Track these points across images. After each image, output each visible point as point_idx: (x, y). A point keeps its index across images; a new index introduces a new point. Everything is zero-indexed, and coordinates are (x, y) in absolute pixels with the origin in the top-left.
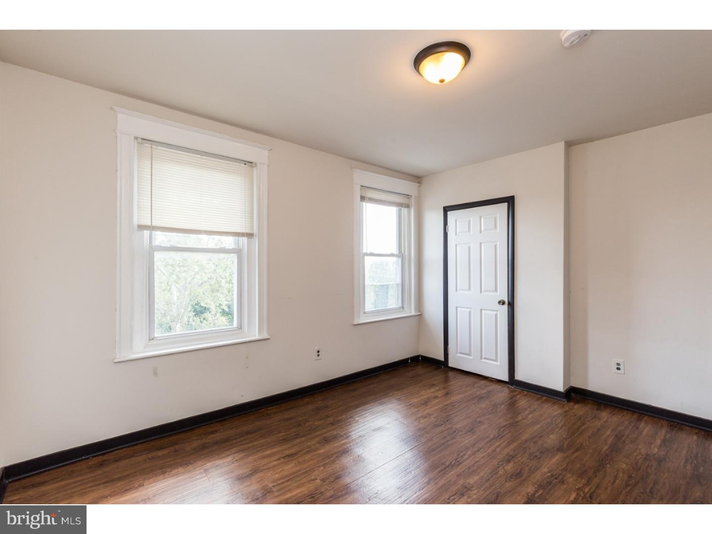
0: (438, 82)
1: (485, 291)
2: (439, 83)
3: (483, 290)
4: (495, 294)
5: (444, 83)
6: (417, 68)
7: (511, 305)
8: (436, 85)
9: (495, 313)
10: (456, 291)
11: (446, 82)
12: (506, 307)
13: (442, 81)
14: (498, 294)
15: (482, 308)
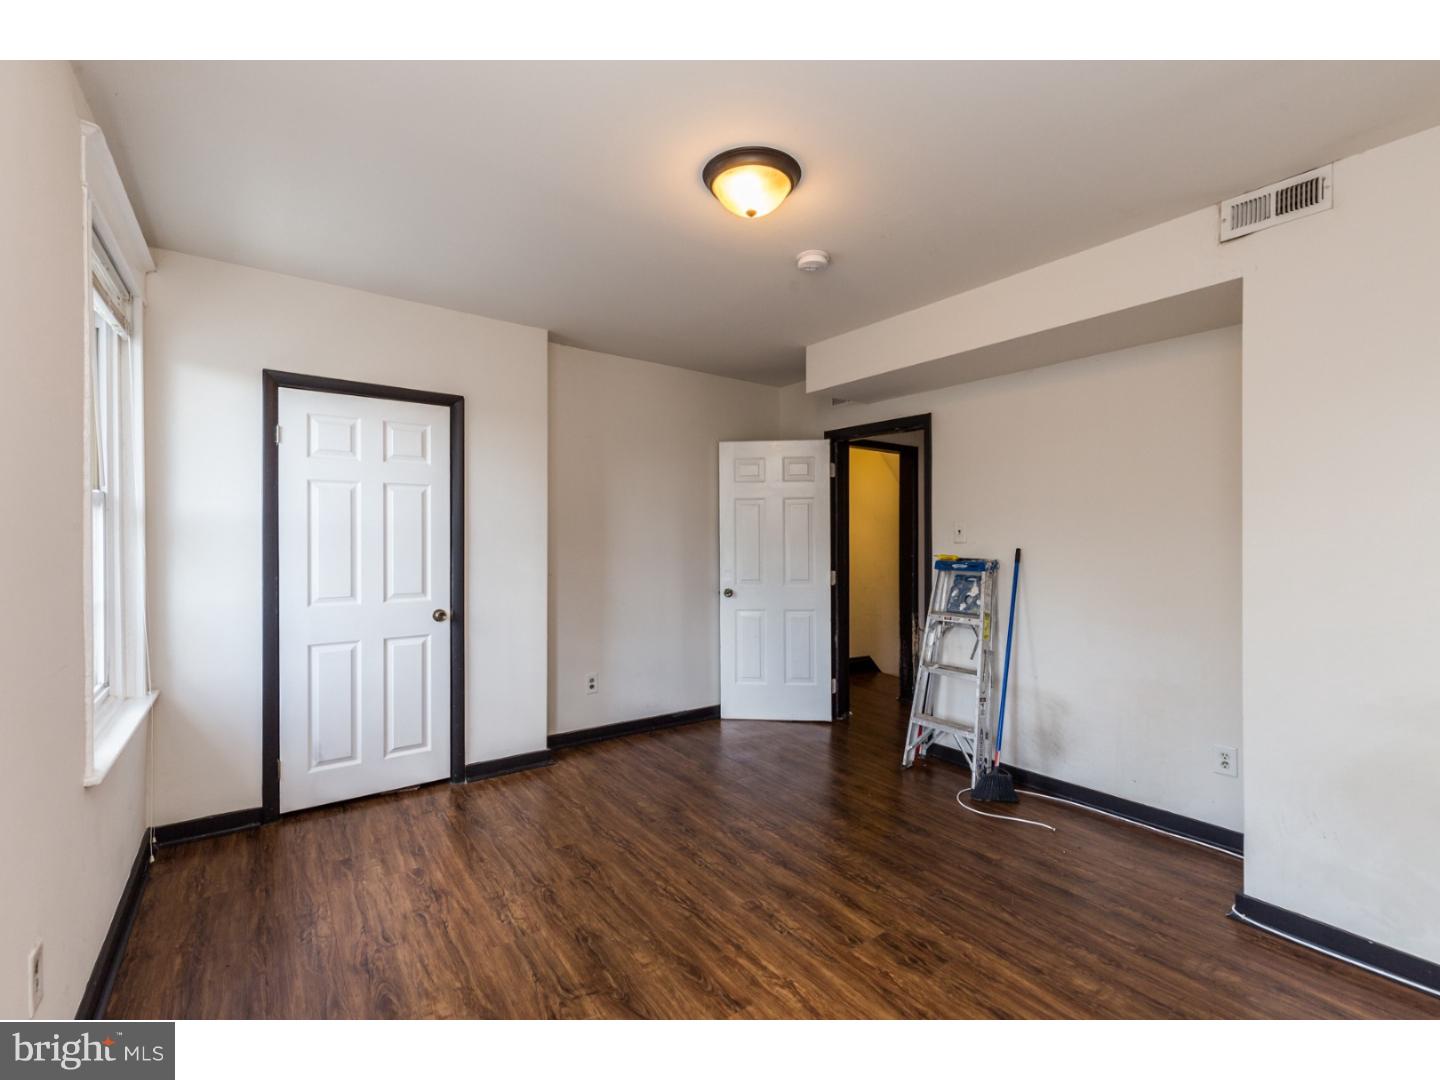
0: (743, 214)
1: (396, 595)
2: (746, 216)
3: (391, 592)
4: (423, 599)
5: (755, 216)
6: (709, 180)
7: (457, 618)
8: (740, 217)
9: (420, 641)
10: (309, 603)
11: (757, 216)
12: (446, 624)
13: (751, 214)
14: (429, 597)
15: (387, 637)
